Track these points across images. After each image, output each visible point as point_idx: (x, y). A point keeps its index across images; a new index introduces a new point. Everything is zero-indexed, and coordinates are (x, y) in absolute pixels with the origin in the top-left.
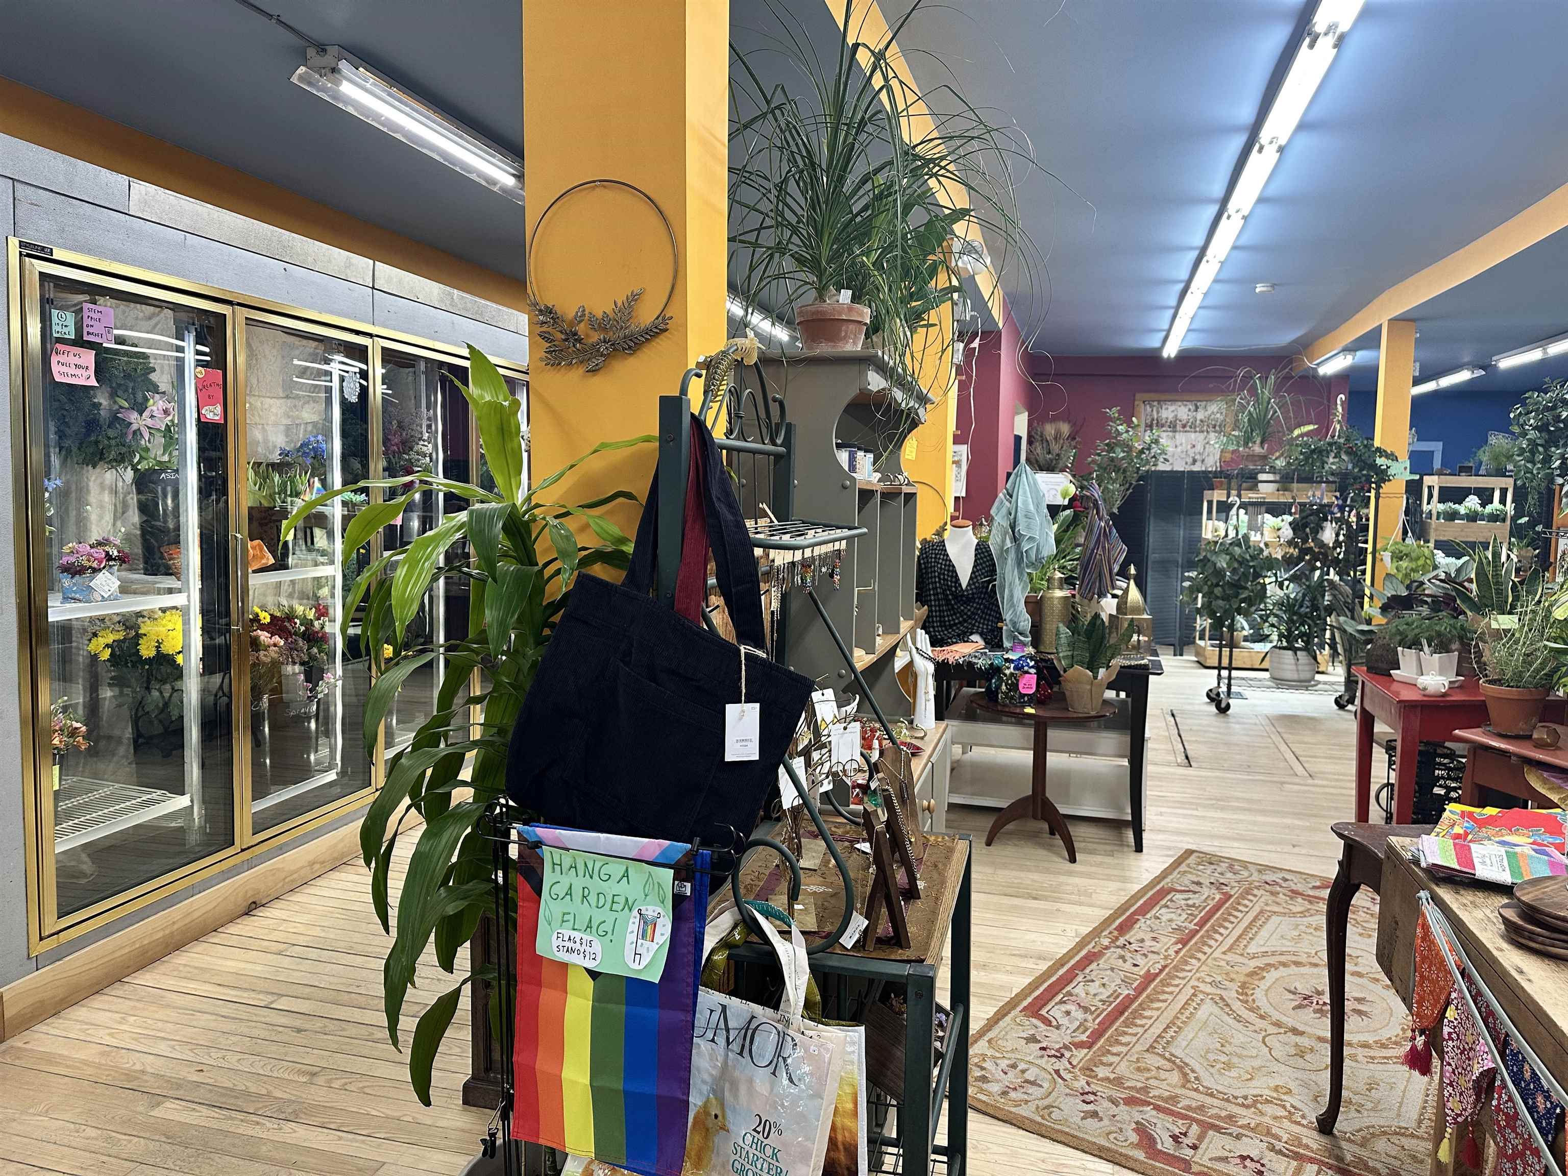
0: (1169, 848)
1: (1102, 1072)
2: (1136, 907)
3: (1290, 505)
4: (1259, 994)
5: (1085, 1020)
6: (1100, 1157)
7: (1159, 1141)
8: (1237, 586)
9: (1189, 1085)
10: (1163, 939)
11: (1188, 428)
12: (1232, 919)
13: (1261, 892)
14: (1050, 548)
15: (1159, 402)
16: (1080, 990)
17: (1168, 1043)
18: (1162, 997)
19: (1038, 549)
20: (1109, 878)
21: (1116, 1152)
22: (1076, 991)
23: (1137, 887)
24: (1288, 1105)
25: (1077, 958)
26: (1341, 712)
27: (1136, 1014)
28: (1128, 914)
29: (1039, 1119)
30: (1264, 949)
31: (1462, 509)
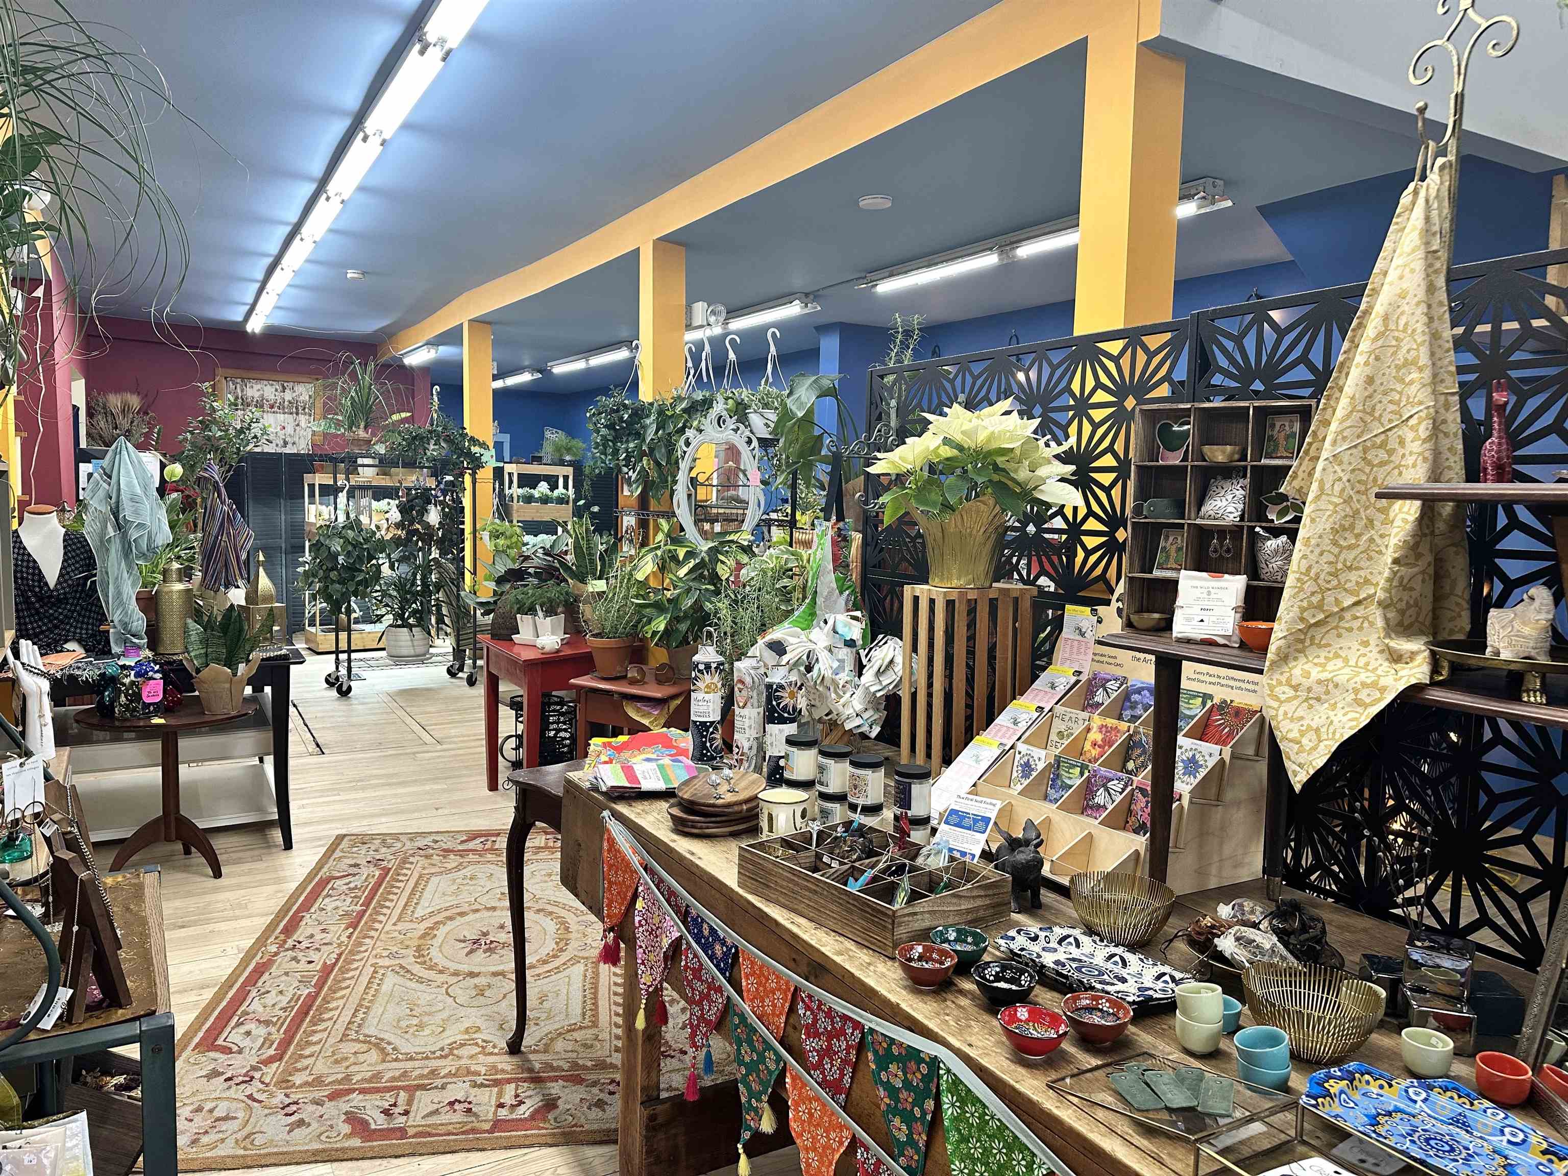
0: (319, 839)
1: (298, 1079)
2: (297, 905)
3: (397, 490)
4: (434, 953)
5: (269, 1034)
6: (316, 1162)
7: (371, 1121)
8: (352, 569)
9: (389, 1058)
10: (332, 928)
11: (276, 409)
12: (395, 890)
13: (417, 858)
14: (165, 535)
15: (243, 379)
16: (256, 1006)
17: (360, 1026)
18: (344, 985)
19: (149, 538)
20: (262, 884)
21: (332, 1149)
22: (251, 1008)
23: (293, 886)
24: (480, 1041)
25: (246, 974)
26: (453, 680)
27: (322, 1010)
28: (291, 914)
29: (242, 1152)
30: (430, 910)
31: (536, 493)
